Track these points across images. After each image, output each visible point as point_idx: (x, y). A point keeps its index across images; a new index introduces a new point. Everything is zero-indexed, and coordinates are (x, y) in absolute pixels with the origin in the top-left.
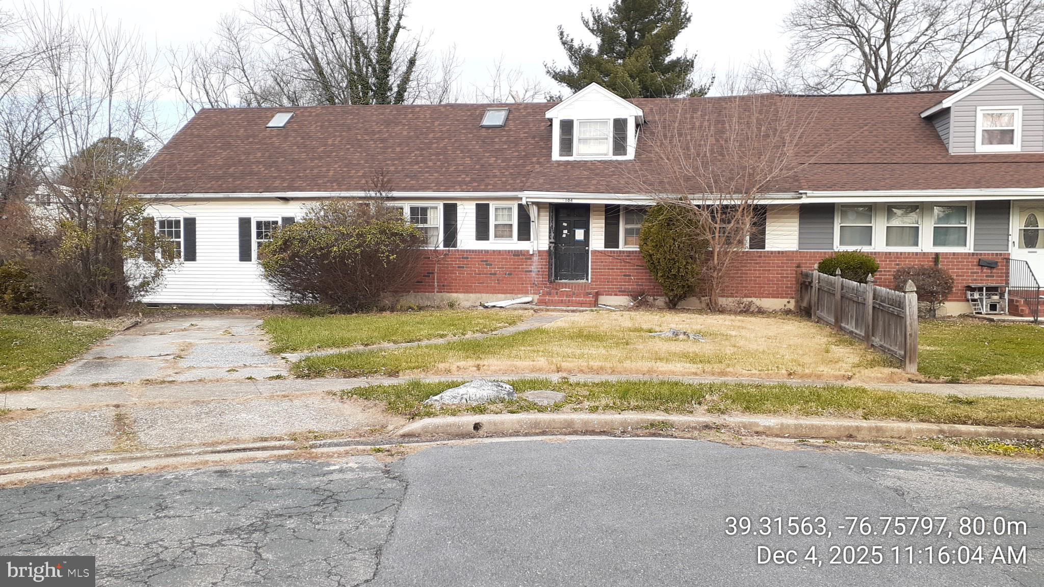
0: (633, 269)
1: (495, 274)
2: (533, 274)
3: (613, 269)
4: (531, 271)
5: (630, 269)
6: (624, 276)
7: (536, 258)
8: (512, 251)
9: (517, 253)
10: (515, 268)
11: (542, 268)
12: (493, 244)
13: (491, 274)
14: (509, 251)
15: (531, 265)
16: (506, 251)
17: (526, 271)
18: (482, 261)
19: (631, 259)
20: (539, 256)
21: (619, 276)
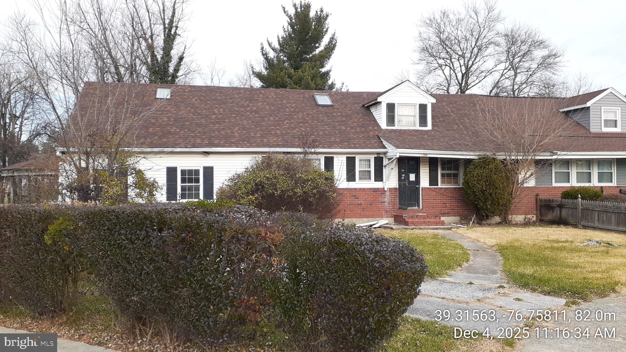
0: (448, 199)
1: (361, 205)
2: (386, 204)
3: (436, 199)
4: (384, 202)
5: (446, 199)
6: (443, 204)
7: (388, 193)
8: (372, 188)
9: (375, 190)
10: (374, 200)
11: (392, 200)
12: (358, 184)
13: (358, 205)
14: (370, 188)
15: (384, 198)
16: (368, 188)
17: (381, 202)
18: (352, 196)
19: (447, 193)
20: (390, 191)
21: (439, 204)
